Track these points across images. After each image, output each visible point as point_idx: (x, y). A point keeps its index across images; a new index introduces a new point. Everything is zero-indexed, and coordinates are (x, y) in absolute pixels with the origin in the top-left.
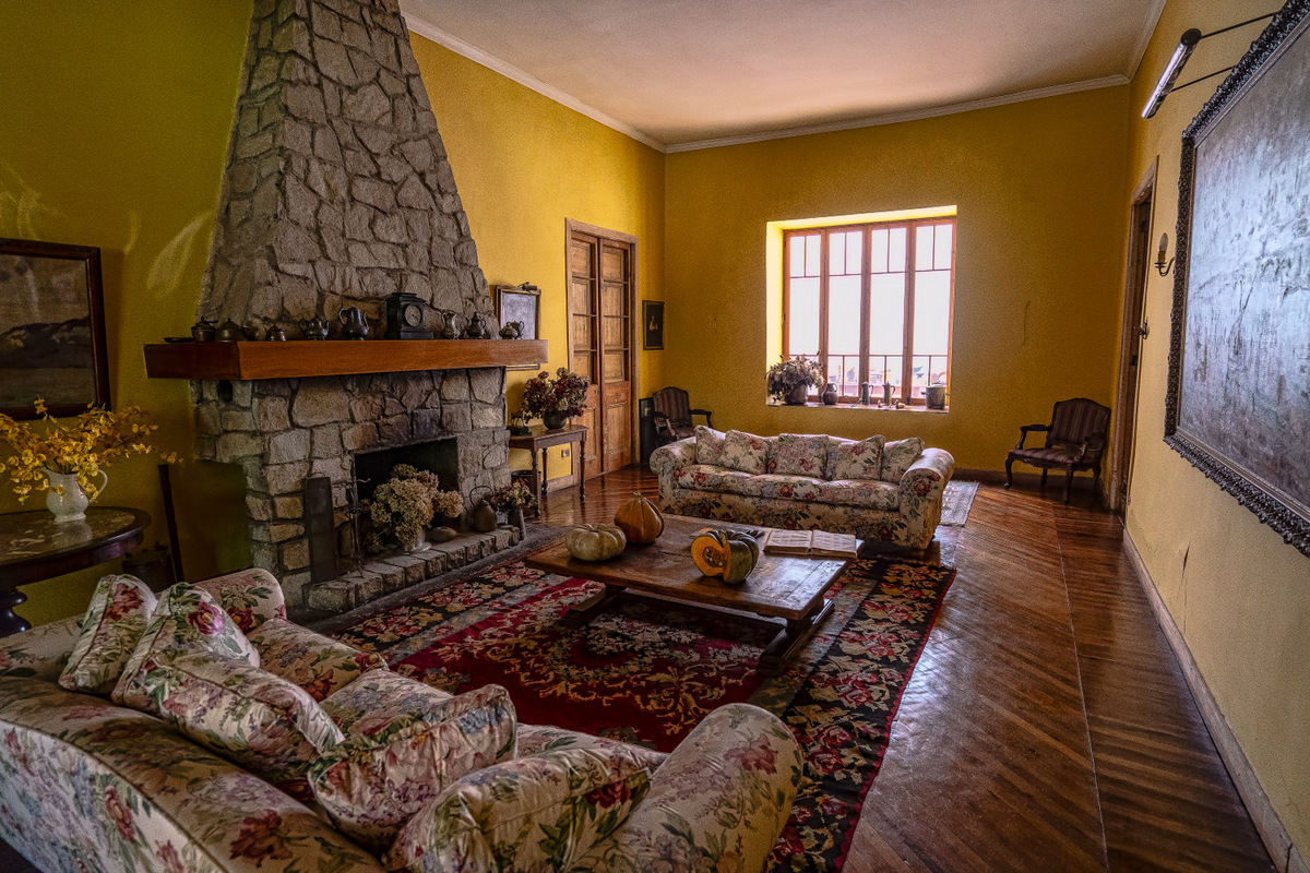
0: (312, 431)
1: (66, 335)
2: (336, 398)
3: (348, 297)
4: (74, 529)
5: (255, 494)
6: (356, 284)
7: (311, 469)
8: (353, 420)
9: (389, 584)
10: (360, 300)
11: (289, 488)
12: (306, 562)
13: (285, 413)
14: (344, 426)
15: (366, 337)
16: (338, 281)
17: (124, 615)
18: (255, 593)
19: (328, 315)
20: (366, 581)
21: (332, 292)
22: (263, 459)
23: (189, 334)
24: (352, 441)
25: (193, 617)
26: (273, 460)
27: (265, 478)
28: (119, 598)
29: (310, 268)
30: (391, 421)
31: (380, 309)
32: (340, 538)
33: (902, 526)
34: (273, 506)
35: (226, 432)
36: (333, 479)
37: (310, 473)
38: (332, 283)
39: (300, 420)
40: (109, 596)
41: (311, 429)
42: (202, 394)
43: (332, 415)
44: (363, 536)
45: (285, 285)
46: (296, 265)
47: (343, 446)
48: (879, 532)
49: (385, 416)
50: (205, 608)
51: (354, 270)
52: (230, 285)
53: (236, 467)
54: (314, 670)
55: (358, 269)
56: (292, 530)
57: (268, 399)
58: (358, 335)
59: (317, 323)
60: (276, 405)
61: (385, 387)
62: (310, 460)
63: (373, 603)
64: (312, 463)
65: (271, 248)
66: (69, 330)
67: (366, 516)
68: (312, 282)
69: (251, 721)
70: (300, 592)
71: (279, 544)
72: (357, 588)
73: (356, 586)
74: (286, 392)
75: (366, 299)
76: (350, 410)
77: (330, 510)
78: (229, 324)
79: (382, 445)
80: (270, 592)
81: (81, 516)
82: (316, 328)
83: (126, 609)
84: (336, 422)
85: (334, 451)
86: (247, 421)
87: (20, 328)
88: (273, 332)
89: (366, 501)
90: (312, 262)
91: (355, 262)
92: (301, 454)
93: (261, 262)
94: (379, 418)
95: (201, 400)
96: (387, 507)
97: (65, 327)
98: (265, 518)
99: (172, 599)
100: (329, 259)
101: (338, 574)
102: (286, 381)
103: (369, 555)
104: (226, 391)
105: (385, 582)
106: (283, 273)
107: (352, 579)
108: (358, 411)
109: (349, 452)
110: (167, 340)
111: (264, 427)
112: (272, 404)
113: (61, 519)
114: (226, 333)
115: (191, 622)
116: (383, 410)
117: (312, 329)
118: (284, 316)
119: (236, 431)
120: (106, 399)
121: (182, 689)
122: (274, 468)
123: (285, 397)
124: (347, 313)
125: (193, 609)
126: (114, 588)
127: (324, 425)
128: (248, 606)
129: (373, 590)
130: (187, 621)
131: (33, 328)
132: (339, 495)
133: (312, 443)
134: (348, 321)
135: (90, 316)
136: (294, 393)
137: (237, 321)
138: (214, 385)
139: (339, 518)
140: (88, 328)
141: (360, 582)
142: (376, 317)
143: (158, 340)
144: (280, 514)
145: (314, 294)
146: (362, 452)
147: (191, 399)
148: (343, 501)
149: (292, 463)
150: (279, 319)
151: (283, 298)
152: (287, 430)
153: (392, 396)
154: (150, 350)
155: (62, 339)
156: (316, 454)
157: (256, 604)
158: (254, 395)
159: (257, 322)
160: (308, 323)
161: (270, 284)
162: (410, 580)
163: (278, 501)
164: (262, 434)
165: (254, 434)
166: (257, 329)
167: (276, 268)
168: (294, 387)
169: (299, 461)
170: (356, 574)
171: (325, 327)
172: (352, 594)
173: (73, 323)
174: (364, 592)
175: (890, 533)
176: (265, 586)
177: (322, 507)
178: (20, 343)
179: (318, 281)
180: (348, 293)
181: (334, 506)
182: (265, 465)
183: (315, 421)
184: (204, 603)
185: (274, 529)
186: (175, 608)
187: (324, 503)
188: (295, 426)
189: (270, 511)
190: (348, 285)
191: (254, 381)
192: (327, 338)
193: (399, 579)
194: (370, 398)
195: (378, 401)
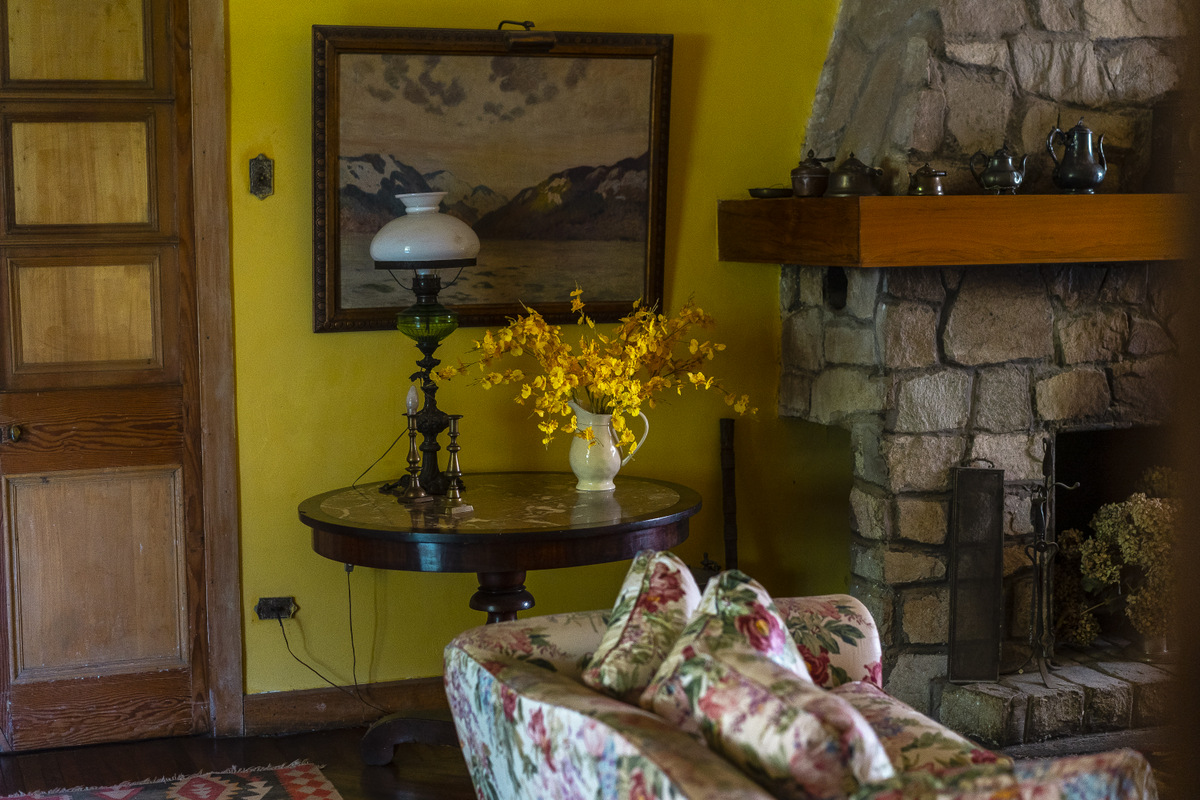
0: (977, 375)
1: (615, 185)
2: (1028, 313)
3: (1072, 105)
4: (598, 502)
5: (867, 486)
6: (1091, 77)
7: (968, 451)
8: (1059, 360)
9: (1097, 712)
10: (1098, 109)
11: (923, 482)
12: (942, 636)
13: (931, 334)
14: (1040, 369)
15: (1100, 188)
16: (1055, 74)
17: (660, 607)
18: (838, 631)
19: (1030, 142)
20: (1049, 693)
21: (1041, 96)
22: (885, 418)
23: (786, 182)
24: (1055, 396)
25: (744, 621)
26: (903, 424)
27: (885, 457)
28: (658, 582)
29: (1003, 50)
30: (1140, 366)
31: (1137, 125)
32: (1011, 603)
34: (894, 512)
35: (830, 365)
36: (1009, 476)
37: (966, 458)
38: (1044, 76)
39: (957, 352)
40: (646, 577)
41: (977, 371)
42: (797, 294)
43: (1019, 346)
44: (1059, 606)
45: (955, 87)
46: (977, 46)
47: (1035, 412)
49: (1127, 354)
50: (760, 613)
51: (1090, 47)
52: (862, 89)
53: (839, 433)
55: (1100, 44)
56: (922, 566)
57: (904, 306)
58: (1083, 183)
59: (1003, 160)
60: (917, 319)
61: (1133, 295)
62: (969, 432)
63: (1060, 742)
64: (971, 438)
65: (936, 16)
66: (620, 177)
67: (1066, 565)
68: (1005, 77)
69: (797, 735)
70: (926, 690)
71: (899, 588)
72: (1032, 704)
73: (1030, 699)
74: (937, 295)
75: (1112, 105)
76: (1056, 338)
77: (998, 538)
78: (852, 164)
79: (1117, 417)
80: (860, 636)
81: (609, 486)
82: (1003, 169)
83: (664, 600)
84: (1025, 361)
85: (1015, 419)
86: (866, 347)
87: (559, 175)
88: (924, 177)
89: (1073, 534)
90: (1008, 38)
91: (1095, 30)
92: (951, 417)
93: (917, 45)
94: (1115, 360)
95: (796, 305)
96: (1115, 551)
97: (615, 172)
98: (878, 534)
99: (721, 592)
100: (1043, 27)
101: (1002, 668)
102: (937, 273)
103: (1068, 650)
104: (836, 288)
105: (1089, 705)
106: (953, 62)
107: (1028, 685)
108: (1073, 343)
109: (1047, 425)
110: (754, 192)
111: (892, 359)
112: (910, 318)
113: (585, 486)
114: (845, 182)
115: (741, 627)
116: (1126, 343)
117: (994, 171)
118: (946, 147)
119: (845, 365)
120: (657, 294)
121: (721, 686)
122: (902, 440)
123: (934, 305)
124: (1064, 138)
125: (745, 611)
126: (652, 568)
127: (1002, 365)
128: (824, 650)
129: (1063, 713)
130: (737, 624)
131: (578, 174)
132: (1018, 510)
133: (976, 398)
134: (1068, 155)
135: (647, 154)
136: (951, 297)
137: (865, 157)
138: (819, 278)
139: (1014, 558)
140: (644, 173)
141: (1039, 693)
142: (1126, 145)
143: (739, 192)
144: (906, 531)
145: (1005, 100)
146: (1070, 427)
147: (781, 301)
148: (1025, 525)
149: (934, 434)
150: (937, 154)
151: (947, 114)
152: (932, 369)
153: (1147, 314)
154: (729, 213)
155: (610, 191)
156: (982, 422)
157: (836, 651)
158: (881, 297)
159: (898, 159)
160: (986, 159)
161: (927, 85)
162: (1144, 713)
163: (904, 505)
164: (888, 372)
165: (875, 372)
166: (896, 172)
167: (941, 55)
168: (953, 286)
169: (948, 432)
170: (1036, 677)
171: (1019, 168)
172: (1019, 713)
173: (627, 165)
174: (1043, 714)
176: (853, 623)
177: (982, 529)
178: (558, 199)
179: (1016, 74)
180: (1073, 97)
181: (1006, 530)
182: (888, 432)
183: (985, 354)
184: (761, 607)
185: (894, 559)
186: (723, 604)
187: (987, 523)
188: (947, 362)
189: (887, 523)
190: (1074, 78)
191: (882, 270)
192: (1023, 189)
193: (1120, 704)
194: (1100, 316)
195: (1116, 323)
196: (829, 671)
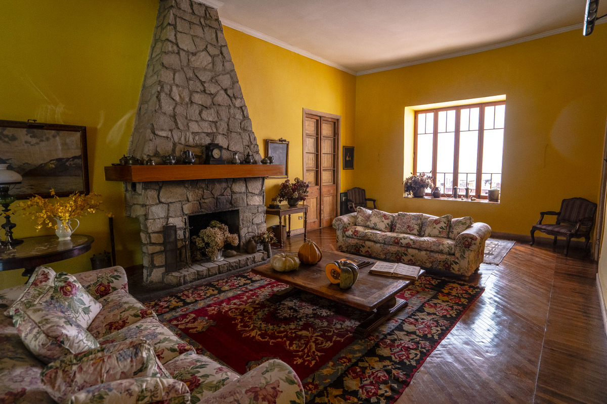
0: (168, 205)
1: (72, 163)
2: (180, 191)
3: (187, 146)
5: (144, 232)
6: (191, 140)
7: (167, 222)
8: (188, 200)
9: (200, 275)
10: (193, 147)
11: (157, 230)
12: (164, 264)
13: (156, 196)
14: (183, 203)
15: (194, 163)
16: (183, 139)
17: (39, 285)
18: (113, 277)
19: (177, 154)
20: (189, 273)
21: (179, 143)
22: (146, 217)
23: (118, 162)
24: (187, 209)
25: (62, 288)
26: (150, 217)
27: (146, 225)
28: (40, 277)
29: (170, 133)
30: (206, 201)
31: (202, 150)
32: (181, 254)
33: (456, 263)
34: (150, 237)
35: (134, 204)
36: (177, 226)
37: (167, 223)
38: (180, 139)
39: (163, 200)
40: (37, 276)
41: (168, 204)
42: (127, 188)
43: (178, 198)
44: (192, 252)
45: (158, 141)
46: (163, 132)
47: (183, 212)
48: (444, 265)
49: (203, 199)
50: (69, 284)
51: (191, 133)
52: (138, 141)
53: (137, 219)
54: (121, 315)
55: (193, 133)
56: (158, 248)
57: (148, 190)
58: (189, 163)
59: (170, 157)
60: (152, 193)
61: (204, 186)
62: (167, 218)
63: (192, 283)
64: (168, 219)
65: (153, 125)
66: (73, 160)
67: (193, 243)
68: (170, 139)
71: (152, 254)
72: (185, 276)
73: (184, 275)
74: (157, 187)
75: (196, 146)
76: (187, 196)
77: (176, 240)
78: (133, 158)
79: (202, 212)
80: (120, 277)
81: (69, 238)
82: (170, 159)
83: (41, 282)
84: (180, 201)
85: (179, 214)
86: (141, 200)
87: (54, 160)
88: (150, 161)
89: (195, 237)
90: (171, 130)
91: (191, 130)
92: (163, 215)
93: (149, 131)
94: (201, 200)
95: (127, 190)
96: (203, 240)
97: (71, 159)
98: (146, 242)
99: (56, 279)
100: (179, 129)
101: (178, 269)
102: (157, 183)
103: (195, 261)
104: (134, 186)
105: (198, 274)
106: (157, 135)
107: (184, 272)
108: (191, 197)
109: (186, 215)
110: (112, 164)
111: (146, 202)
112: (150, 193)
113: (61, 239)
114: (131, 162)
115: (60, 290)
116: (203, 196)
117: (168, 160)
118: (156, 154)
119: (137, 204)
120: (87, 190)
121: (23, 323)
122: (151, 221)
123: (156, 190)
124: (185, 152)
125: (63, 284)
126: (39, 272)
127: (174, 202)
129: (192, 277)
130: (59, 289)
131: (59, 160)
132: (180, 234)
133: (168, 210)
134: (186, 156)
135: (81, 155)
136: (161, 188)
137: (138, 157)
138: (130, 184)
139: (180, 244)
140: (80, 160)
141: (186, 273)
142: (200, 154)
143: (109, 164)
144: (153, 241)
145: (171, 145)
146: (192, 215)
147: (123, 189)
148: (182, 237)
149: (159, 219)
150: (155, 156)
151: (157, 147)
152: (157, 204)
153: (207, 190)
154: (107, 169)
155: (70, 164)
156: (170, 215)
157: (113, 282)
158: (143, 188)
159: (145, 157)
160: (166, 157)
161: (151, 140)
162: (211, 274)
163: (151, 235)
164: (146, 206)
165: (144, 205)
166: (144, 160)
167: (154, 133)
168: (160, 185)
169: (162, 218)
170: (186, 270)
171: (174, 159)
172: (182, 279)
173: (75, 158)
174: (188, 278)
175: (449, 267)
176: (118, 274)
177: (172, 238)
178: (53, 166)
179: (173, 138)
180: (187, 144)
181: (178, 238)
182: (147, 219)
183: (170, 200)
184: (70, 282)
185: (149, 247)
186: (56, 283)
187: (173, 237)
188: (160, 202)
189: (148, 240)
190: (187, 140)
191: (143, 182)
192: (176, 164)
193: (205, 273)
194: (197, 191)
195: (200, 192)
196: (111, 288)
